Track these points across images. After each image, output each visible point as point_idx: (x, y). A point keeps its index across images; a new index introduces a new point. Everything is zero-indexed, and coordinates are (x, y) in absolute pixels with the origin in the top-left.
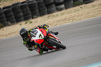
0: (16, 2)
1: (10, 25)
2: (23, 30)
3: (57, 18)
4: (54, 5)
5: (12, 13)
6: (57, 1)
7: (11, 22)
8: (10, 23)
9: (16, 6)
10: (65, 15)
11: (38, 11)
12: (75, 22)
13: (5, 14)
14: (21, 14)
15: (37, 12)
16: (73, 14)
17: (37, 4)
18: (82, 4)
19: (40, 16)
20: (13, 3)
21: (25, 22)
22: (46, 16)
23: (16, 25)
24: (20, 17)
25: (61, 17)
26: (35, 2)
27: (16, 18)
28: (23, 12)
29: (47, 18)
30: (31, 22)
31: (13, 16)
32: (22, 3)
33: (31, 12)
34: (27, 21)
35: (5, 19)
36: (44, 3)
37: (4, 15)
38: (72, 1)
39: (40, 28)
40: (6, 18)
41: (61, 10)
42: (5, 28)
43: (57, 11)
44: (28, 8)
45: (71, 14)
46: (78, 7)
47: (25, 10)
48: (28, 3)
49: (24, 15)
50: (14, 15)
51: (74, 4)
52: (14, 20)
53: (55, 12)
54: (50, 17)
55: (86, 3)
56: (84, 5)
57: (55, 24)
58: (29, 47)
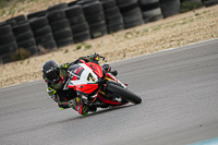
0: (57, 3)
1: (43, 54)
2: (49, 65)
3: (144, 38)
4: (138, 10)
5: (48, 27)
7: (46, 47)
8: (42, 49)
9: (56, 11)
10: (162, 30)
11: (103, 22)
12: (184, 45)
13: (33, 30)
14: (68, 29)
15: (102, 25)
16: (179, 28)
17: (101, 8)
18: (198, 7)
19: (109, 33)
20: (51, 4)
21: (75, 47)
22: (122, 33)
23: (55, 53)
24: (65, 35)
25: (153, 36)
26: (98, 2)
28: (72, 24)
29: (123, 38)
30: (89, 47)
31: (51, 34)
32: (70, 4)
33: (89, 23)
34: (79, 44)
35: (33, 39)
36: (117, 4)
37: (30, 32)
38: (178, 1)
40: (35, 37)
41: (153, 19)
43: (146, 23)
44: (82, 15)
45: (174, 29)
47: (76, 19)
48: (82, 4)
49: (74, 32)
50: (53, 32)
51: (181, 7)
52: (53, 41)
53: (140, 24)
54: (129, 36)
55: (207, 6)
56: (204, 9)
57: (140, 51)
58: (61, 101)
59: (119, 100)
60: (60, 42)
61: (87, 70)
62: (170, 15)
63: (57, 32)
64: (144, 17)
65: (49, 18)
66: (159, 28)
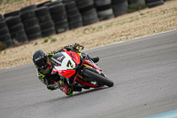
0: (28, 5)
1: (17, 46)
2: (38, 54)
3: (99, 33)
4: (94, 10)
5: (21, 24)
7: (19, 40)
8: (16, 42)
9: (27, 11)
10: (113, 27)
11: (66, 20)
12: (131, 39)
13: (9, 27)
14: (37, 26)
15: (65, 23)
16: (127, 25)
17: (64, 8)
18: (143, 8)
19: (70, 29)
20: (23, 6)
21: (43, 40)
22: (81, 29)
23: (27, 46)
24: (35, 31)
25: (107, 31)
26: (61, 4)
28: (40, 22)
29: (81, 33)
30: (54, 40)
31: (23, 30)
32: (39, 6)
33: (54, 21)
34: (46, 38)
35: (9, 34)
36: (77, 6)
37: (6, 28)
39: (68, 50)
40: (10, 32)
41: (106, 18)
42: (8, 51)
43: (100, 21)
44: (49, 15)
45: (124, 26)
46: (136, 14)
47: (43, 18)
48: (49, 6)
49: (42, 28)
50: (25, 28)
51: (129, 8)
52: (25, 36)
53: (96, 22)
54: (87, 31)
55: (150, 7)
56: (147, 10)
57: (96, 44)
58: (49, 84)
59: (95, 83)
62: (120, 14)
63: (28, 29)
64: (99, 16)
65: (22, 17)
66: (111, 25)
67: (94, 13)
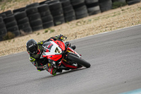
0: (32, 3)
1: (23, 35)
2: (31, 42)
3: (88, 25)
4: (85, 7)
5: (27, 18)
6: (89, 2)
7: (25, 31)
8: (23, 32)
9: (32, 8)
10: (100, 20)
11: (62, 15)
12: (114, 30)
13: (17, 20)
14: (39, 19)
15: (61, 17)
16: (111, 19)
17: (61, 5)
18: (124, 5)
19: (66, 22)
20: (29, 3)
21: (44, 31)
22: (74, 22)
23: (31, 36)
24: (38, 23)
25: (95, 24)
26: (58, 2)
27: (32, 25)
28: (42, 16)
29: (75, 25)
30: (53, 31)
31: (28, 23)
32: (41, 3)
33: (53, 16)
34: (47, 29)
35: (17, 26)
36: (71, 3)
37: (15, 21)
38: (111, 1)
41: (94, 13)
42: (16, 39)
43: (90, 15)
44: (49, 11)
45: (108, 19)
46: (119, 10)
47: (44, 13)
48: (49, 3)
49: (44, 21)
50: (30, 21)
51: (113, 5)
52: (30, 27)
53: (86, 16)
54: (79, 24)
55: (129, 4)
57: (86, 34)
59: (76, 65)
60: (34, 28)
61: (55, 46)
62: (106, 10)
63: (32, 21)
64: (89, 12)
65: (27, 12)
66: (98, 19)
67: (85, 9)
